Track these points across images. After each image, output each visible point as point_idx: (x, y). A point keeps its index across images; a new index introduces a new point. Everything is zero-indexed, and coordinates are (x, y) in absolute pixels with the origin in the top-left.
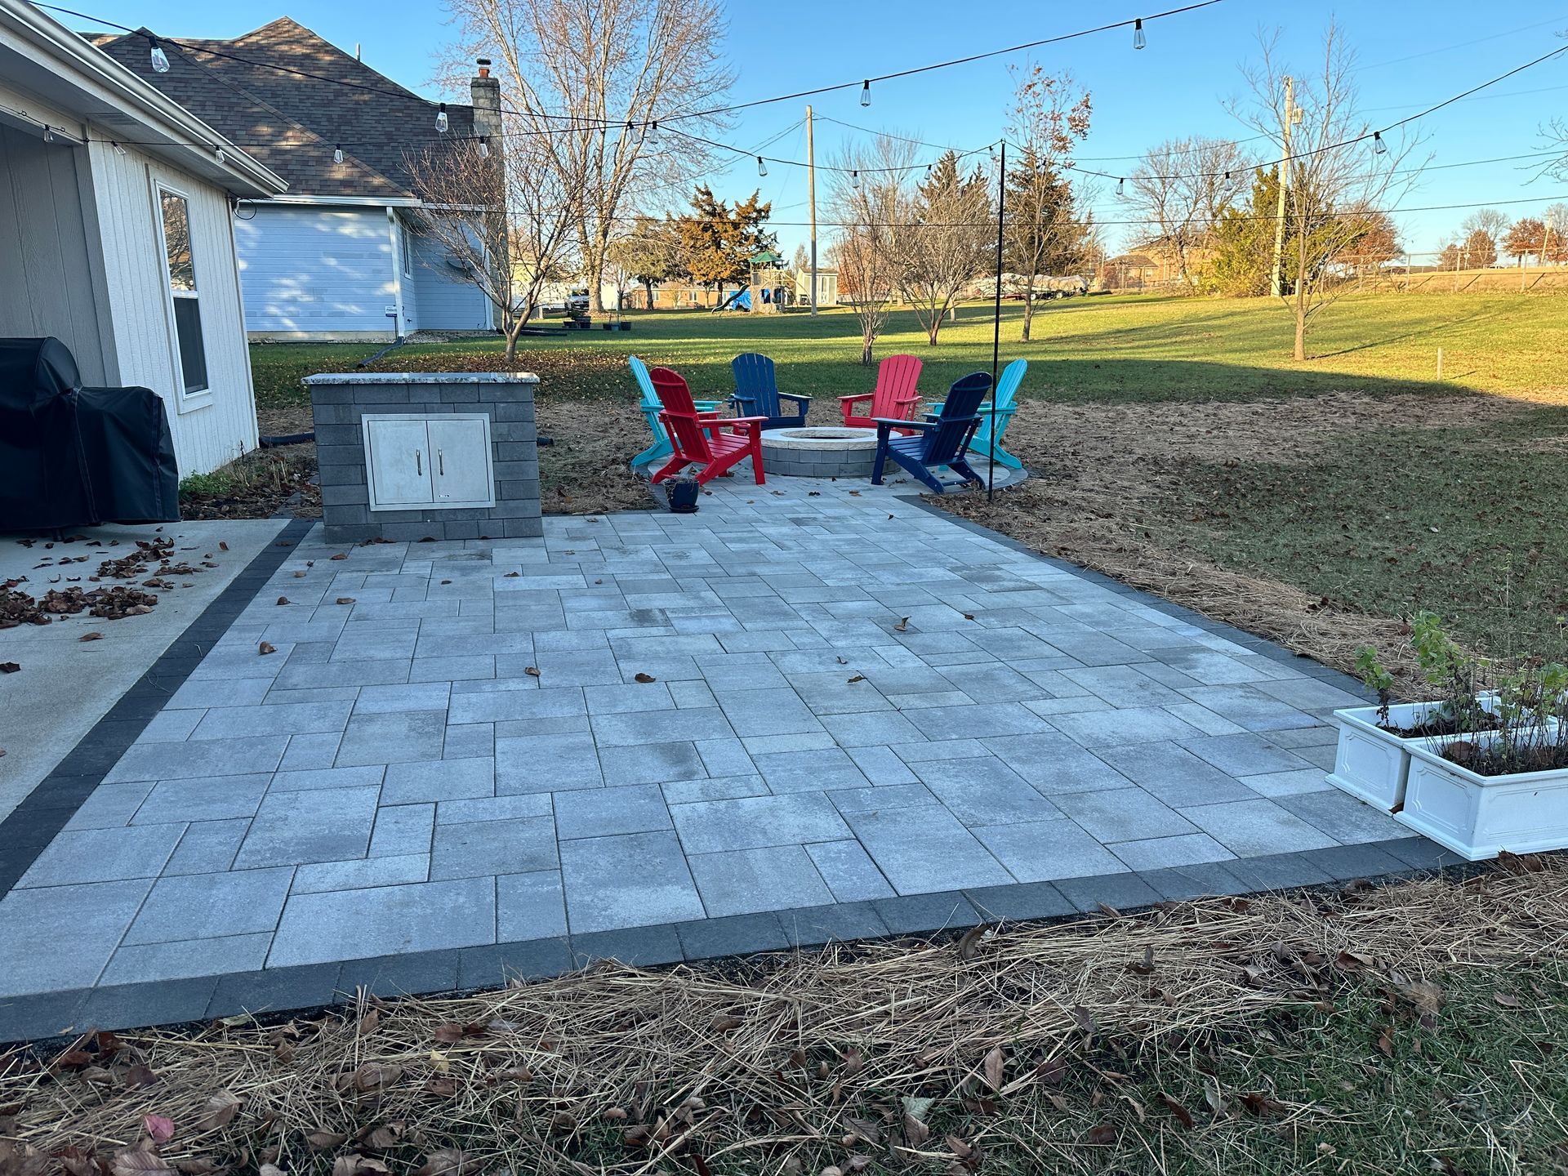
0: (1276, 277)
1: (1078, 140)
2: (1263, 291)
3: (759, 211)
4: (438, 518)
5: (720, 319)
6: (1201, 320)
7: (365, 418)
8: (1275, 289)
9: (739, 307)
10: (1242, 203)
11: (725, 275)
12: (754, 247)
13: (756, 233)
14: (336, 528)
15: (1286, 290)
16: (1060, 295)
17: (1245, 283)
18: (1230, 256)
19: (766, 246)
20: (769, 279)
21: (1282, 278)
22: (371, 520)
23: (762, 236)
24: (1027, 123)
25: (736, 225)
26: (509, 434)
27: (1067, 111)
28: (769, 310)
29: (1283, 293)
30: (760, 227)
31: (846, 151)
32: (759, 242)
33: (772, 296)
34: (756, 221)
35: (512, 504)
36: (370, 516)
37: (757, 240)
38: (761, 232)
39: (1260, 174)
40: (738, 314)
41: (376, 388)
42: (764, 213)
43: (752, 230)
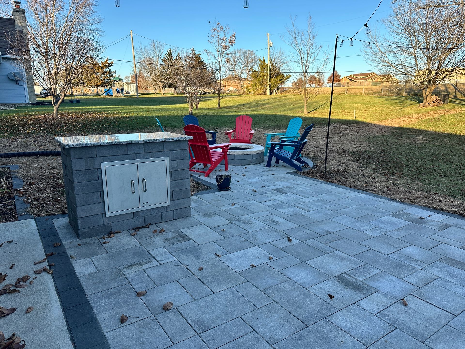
0: (268, 90)
1: (231, 46)
2: (265, 93)
3: (109, 64)
4: (142, 215)
5: (102, 99)
6: (258, 102)
7: (103, 164)
8: (268, 92)
9: (108, 94)
10: (257, 68)
11: (99, 84)
12: (108, 75)
13: (109, 71)
14: (86, 230)
15: (271, 93)
16: (207, 93)
17: (260, 91)
18: (256, 83)
19: (113, 75)
20: (118, 86)
21: (270, 90)
22: (106, 222)
23: (111, 72)
24: (215, 40)
25: (102, 68)
26: (177, 167)
27: (228, 37)
28: (120, 96)
29: (270, 94)
30: (110, 69)
31: (140, 46)
32: (110, 74)
33: (120, 91)
34: (108, 67)
35: (178, 202)
36: (105, 220)
37: (110, 73)
38: (110, 70)
39: (261, 61)
40: (108, 96)
41: (109, 147)
42: (111, 64)
43: (107, 69)
